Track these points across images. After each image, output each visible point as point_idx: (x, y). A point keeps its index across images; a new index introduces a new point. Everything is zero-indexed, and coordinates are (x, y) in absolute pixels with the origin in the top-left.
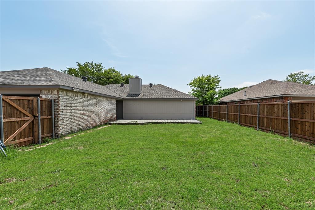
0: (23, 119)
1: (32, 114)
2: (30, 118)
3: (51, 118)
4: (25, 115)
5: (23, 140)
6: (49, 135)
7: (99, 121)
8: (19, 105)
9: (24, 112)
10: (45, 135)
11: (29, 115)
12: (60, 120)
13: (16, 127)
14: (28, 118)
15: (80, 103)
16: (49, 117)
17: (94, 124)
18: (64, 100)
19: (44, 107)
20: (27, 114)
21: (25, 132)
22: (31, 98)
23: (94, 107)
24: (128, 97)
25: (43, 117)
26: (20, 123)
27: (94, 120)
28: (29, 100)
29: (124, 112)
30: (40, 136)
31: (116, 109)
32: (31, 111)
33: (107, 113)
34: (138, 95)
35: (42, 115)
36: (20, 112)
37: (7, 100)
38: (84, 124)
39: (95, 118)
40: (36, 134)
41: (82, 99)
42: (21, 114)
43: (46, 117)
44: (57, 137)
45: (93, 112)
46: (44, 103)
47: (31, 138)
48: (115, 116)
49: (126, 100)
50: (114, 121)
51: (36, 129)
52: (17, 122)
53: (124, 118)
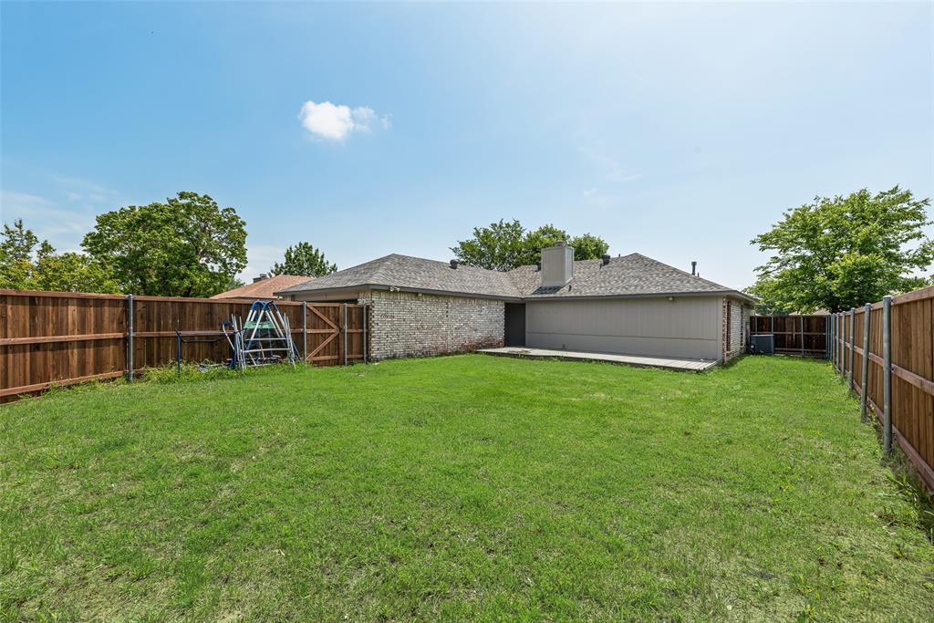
0: (327, 331)
1: (338, 326)
2: (335, 330)
3: (362, 333)
4: (330, 327)
5: (327, 357)
6: (359, 356)
7: (452, 344)
8: (324, 314)
9: (329, 322)
10: (353, 356)
11: (335, 327)
12: (373, 337)
13: (321, 341)
14: (333, 331)
15: (411, 311)
16: (360, 331)
17: (441, 349)
18: (380, 306)
19: (354, 316)
20: (332, 325)
21: (329, 348)
22: (337, 305)
23: (441, 318)
24: (536, 296)
25: (351, 331)
26: (325, 336)
27: (440, 341)
28: (335, 308)
29: (528, 329)
30: (346, 356)
31: (503, 323)
32: (337, 321)
33: (476, 330)
34: (557, 289)
35: (350, 327)
36: (325, 323)
37: (311, 308)
38: (418, 346)
39: (444, 338)
40: (341, 352)
41: (413, 304)
42: (326, 325)
43: (355, 331)
44: (369, 360)
45: (439, 326)
46: (354, 311)
47: (336, 357)
48: (501, 338)
49: (531, 302)
50: (498, 346)
51: (341, 346)
52: (321, 334)
53: (527, 343)
